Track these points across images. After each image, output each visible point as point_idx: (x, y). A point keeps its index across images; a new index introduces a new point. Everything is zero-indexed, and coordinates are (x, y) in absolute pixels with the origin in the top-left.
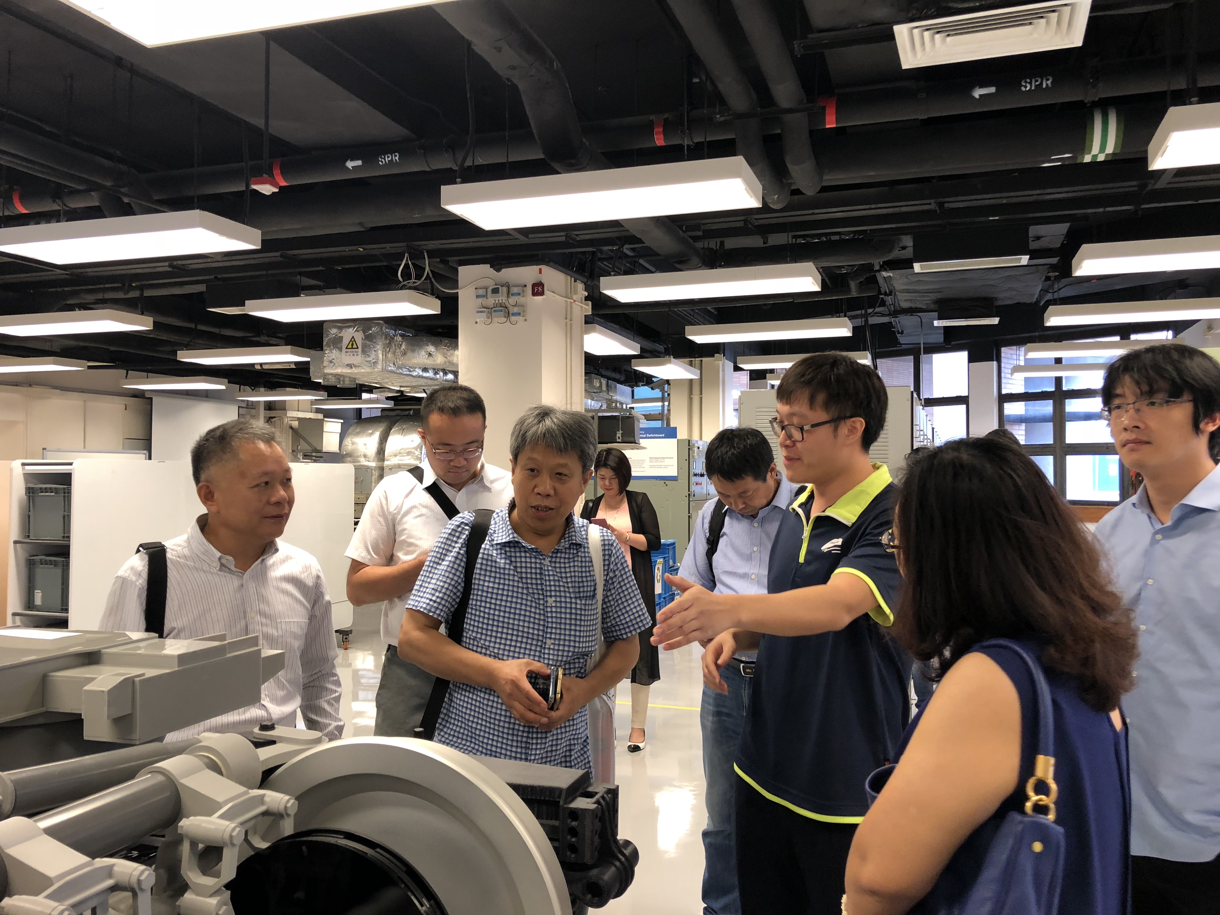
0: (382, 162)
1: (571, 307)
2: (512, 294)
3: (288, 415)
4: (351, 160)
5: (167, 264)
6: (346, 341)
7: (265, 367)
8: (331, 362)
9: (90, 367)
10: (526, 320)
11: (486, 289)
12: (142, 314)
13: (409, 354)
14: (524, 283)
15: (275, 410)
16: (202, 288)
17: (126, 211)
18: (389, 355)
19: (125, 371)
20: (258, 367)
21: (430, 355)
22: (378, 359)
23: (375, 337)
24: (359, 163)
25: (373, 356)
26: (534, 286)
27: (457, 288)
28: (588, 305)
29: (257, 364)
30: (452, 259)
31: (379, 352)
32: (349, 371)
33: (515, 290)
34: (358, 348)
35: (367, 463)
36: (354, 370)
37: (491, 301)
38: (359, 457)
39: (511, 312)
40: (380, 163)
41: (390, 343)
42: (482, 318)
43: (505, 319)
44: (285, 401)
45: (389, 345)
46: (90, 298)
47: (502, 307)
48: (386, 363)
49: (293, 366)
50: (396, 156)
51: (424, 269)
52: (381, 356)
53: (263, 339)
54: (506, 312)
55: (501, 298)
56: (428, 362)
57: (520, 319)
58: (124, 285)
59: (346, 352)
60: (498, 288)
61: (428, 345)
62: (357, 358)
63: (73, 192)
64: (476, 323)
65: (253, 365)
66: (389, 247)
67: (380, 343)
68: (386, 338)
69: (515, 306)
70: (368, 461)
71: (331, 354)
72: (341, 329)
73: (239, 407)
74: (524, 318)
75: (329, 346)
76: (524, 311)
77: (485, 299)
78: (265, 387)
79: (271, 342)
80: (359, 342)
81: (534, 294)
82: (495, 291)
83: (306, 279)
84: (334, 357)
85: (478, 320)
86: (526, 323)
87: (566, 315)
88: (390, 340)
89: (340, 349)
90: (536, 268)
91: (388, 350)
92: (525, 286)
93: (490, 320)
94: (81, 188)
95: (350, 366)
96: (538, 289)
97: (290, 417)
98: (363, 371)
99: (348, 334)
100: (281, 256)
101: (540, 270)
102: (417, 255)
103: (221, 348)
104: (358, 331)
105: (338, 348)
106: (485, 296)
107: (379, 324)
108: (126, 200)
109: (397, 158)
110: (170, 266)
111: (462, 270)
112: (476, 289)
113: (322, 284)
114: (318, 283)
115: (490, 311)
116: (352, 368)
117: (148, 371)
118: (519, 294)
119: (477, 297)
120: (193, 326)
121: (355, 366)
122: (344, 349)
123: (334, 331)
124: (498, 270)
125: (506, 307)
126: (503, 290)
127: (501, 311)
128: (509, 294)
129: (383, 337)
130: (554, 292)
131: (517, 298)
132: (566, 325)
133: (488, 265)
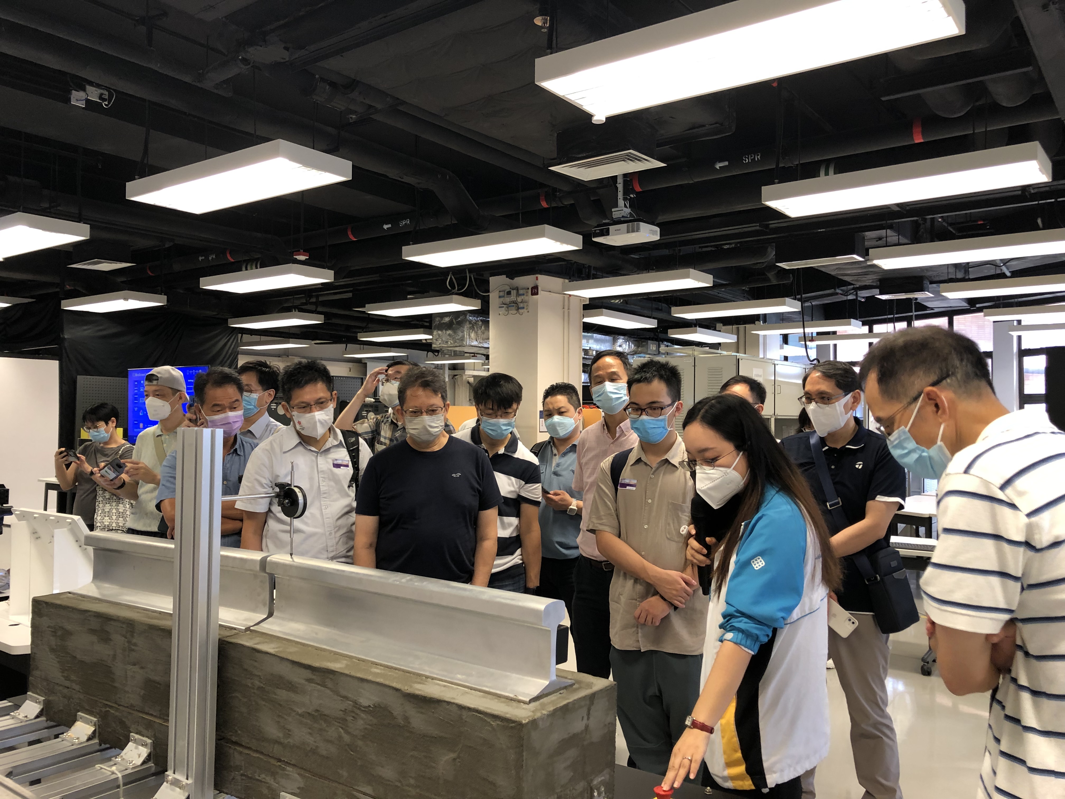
0: (401, 224)
2: (520, 295)
4: (386, 224)
10: (528, 312)
11: (505, 291)
14: (526, 287)
18: (472, 335)
22: (464, 338)
23: (462, 323)
24: (390, 226)
25: (462, 335)
26: (532, 288)
27: (489, 292)
31: (465, 333)
33: (521, 292)
36: (450, 345)
37: (507, 300)
39: (520, 307)
41: (473, 327)
42: (502, 311)
43: (516, 312)
47: (514, 303)
48: (470, 340)
50: (407, 221)
51: (466, 280)
52: (466, 335)
54: (516, 306)
55: (513, 297)
57: (525, 310)
59: (443, 331)
60: (511, 291)
64: (500, 315)
67: (466, 327)
69: (521, 302)
71: (438, 334)
72: (442, 318)
74: (527, 310)
75: (435, 330)
76: (527, 306)
81: (532, 294)
82: (510, 293)
84: (438, 337)
85: (500, 313)
87: (563, 306)
88: (473, 324)
90: (534, 276)
91: (471, 331)
92: (528, 289)
93: (507, 312)
95: (447, 342)
96: (535, 291)
97: (468, 375)
101: (538, 278)
102: (458, 272)
104: (452, 319)
105: (440, 330)
106: (503, 297)
107: (464, 314)
109: (409, 222)
111: (492, 280)
112: (500, 291)
115: (507, 306)
118: (524, 294)
119: (500, 297)
121: (450, 342)
123: (438, 319)
124: (512, 279)
125: (516, 303)
126: (514, 292)
127: (513, 306)
128: (518, 295)
129: (468, 323)
130: (550, 292)
131: (523, 297)
132: (564, 312)
133: (505, 276)
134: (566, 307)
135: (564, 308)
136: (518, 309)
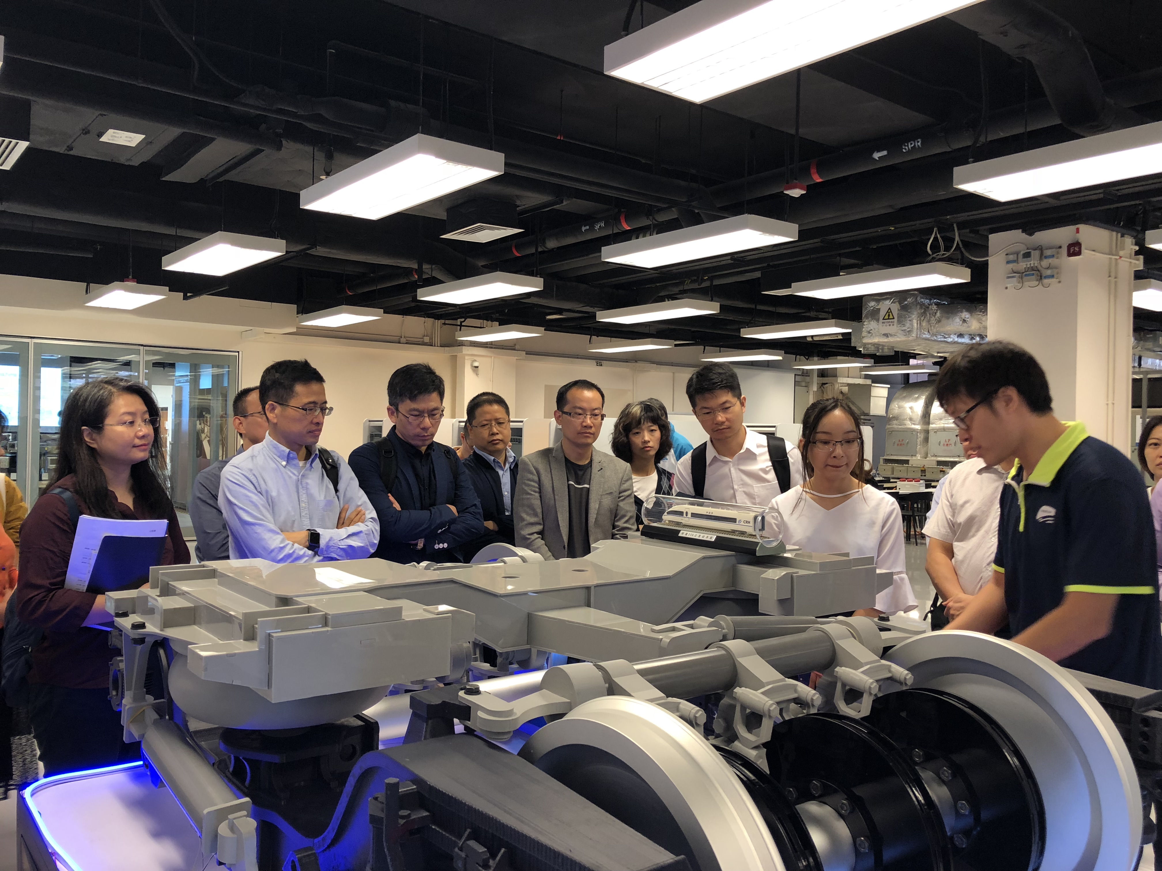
0: (905, 149)
1: (1116, 264)
2: (1046, 257)
3: (839, 381)
4: (875, 153)
5: (729, 257)
6: (882, 313)
7: (815, 339)
8: (869, 333)
9: (676, 345)
10: (1060, 282)
11: (1017, 254)
12: (712, 300)
13: (944, 321)
14: (1059, 244)
15: (827, 377)
16: (758, 274)
17: (697, 220)
18: (924, 324)
19: (703, 347)
20: (809, 339)
21: (964, 321)
22: (912, 328)
23: (911, 308)
24: (885, 153)
25: (908, 325)
26: (1070, 246)
27: (987, 256)
28: (1138, 260)
29: (809, 336)
30: (982, 229)
31: (914, 321)
32: (886, 340)
33: (1047, 252)
34: (894, 318)
35: (913, 426)
36: (891, 339)
37: (1023, 265)
38: (905, 420)
39: (1044, 275)
40: (904, 151)
41: (925, 313)
42: (1012, 283)
43: (1038, 282)
44: (836, 368)
45: (924, 314)
46: (676, 290)
47: (1033, 270)
48: (921, 331)
49: (840, 337)
50: (918, 142)
51: (954, 239)
52: (915, 325)
53: (812, 314)
54: (1038, 275)
55: (1033, 262)
56: (963, 329)
57: (1054, 280)
58: (698, 278)
59: (883, 323)
60: (1030, 253)
61: (962, 312)
62: (893, 328)
63: (660, 210)
64: (1007, 288)
65: (805, 337)
66: (918, 224)
67: (915, 313)
68: (921, 308)
69: (1048, 268)
70: (914, 424)
71: (869, 325)
72: (878, 301)
73: (795, 375)
74: (1058, 280)
75: (867, 318)
76: (1057, 273)
77: (1015, 264)
78: (818, 356)
79: (820, 317)
80: (895, 312)
81: (1070, 255)
82: (1027, 255)
83: (845, 259)
84: (872, 328)
85: (1008, 286)
86: (1060, 284)
87: (1110, 272)
88: (925, 310)
89: (878, 320)
90: (1072, 228)
91: (922, 318)
92: (1060, 247)
93: (1020, 285)
94: (665, 206)
95: (886, 335)
96: (1075, 249)
97: (841, 383)
98: (898, 339)
99: (885, 306)
100: (822, 242)
101: (1078, 229)
102: (945, 229)
103: (777, 324)
104: (895, 303)
105: (875, 319)
106: (1016, 261)
107: (913, 295)
108: (696, 211)
109: (919, 144)
110: (731, 259)
111: (992, 237)
112: (1007, 254)
113: (859, 262)
114: (856, 262)
115: (1022, 275)
116: (888, 337)
117: (720, 346)
118: (1053, 256)
119: (1008, 262)
120: (753, 306)
121: (891, 335)
122: (881, 320)
123: (872, 304)
124: (1031, 234)
125: (1038, 271)
126: (1035, 254)
127: (1033, 275)
128: (1042, 257)
129: (918, 307)
130: (1094, 251)
131: (1050, 260)
132: (1110, 282)
133: (1020, 230)
134: (1113, 275)
135: (1110, 276)
136: (1041, 278)
